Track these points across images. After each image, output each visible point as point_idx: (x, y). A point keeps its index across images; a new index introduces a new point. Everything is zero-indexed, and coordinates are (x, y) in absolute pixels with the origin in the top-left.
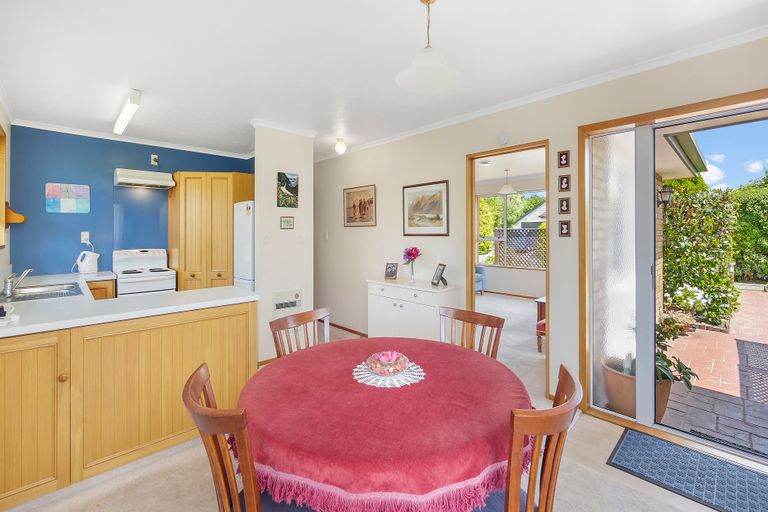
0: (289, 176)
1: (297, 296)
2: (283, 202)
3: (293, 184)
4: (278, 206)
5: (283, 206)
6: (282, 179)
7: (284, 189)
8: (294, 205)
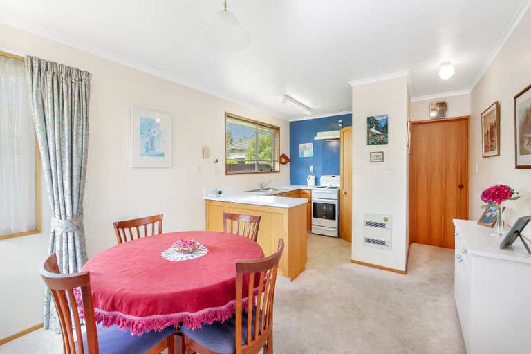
0: (377, 118)
1: (386, 219)
2: (372, 140)
3: (383, 124)
4: (368, 144)
5: (373, 143)
6: (372, 122)
7: (373, 130)
8: (384, 142)
